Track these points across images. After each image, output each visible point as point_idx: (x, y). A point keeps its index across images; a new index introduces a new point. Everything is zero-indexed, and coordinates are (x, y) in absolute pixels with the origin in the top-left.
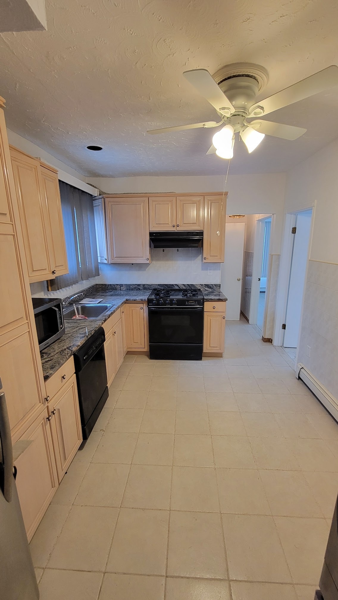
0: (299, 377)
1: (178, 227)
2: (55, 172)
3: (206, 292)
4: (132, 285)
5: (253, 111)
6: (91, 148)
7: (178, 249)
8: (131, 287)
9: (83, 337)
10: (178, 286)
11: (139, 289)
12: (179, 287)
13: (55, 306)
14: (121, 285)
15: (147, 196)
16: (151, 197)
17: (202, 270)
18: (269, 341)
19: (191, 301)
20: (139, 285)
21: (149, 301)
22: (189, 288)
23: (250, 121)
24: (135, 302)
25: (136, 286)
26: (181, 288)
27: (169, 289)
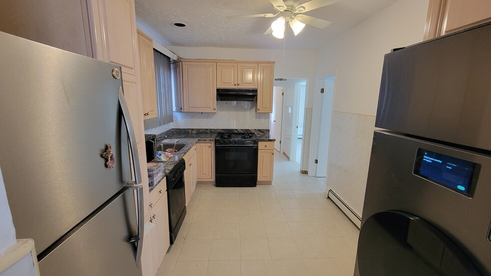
0: (328, 197)
1: (239, 86)
2: (151, 40)
3: (259, 135)
5: (298, 9)
6: (177, 25)
8: (201, 131)
9: (172, 164)
11: (207, 132)
12: (238, 132)
13: (152, 140)
14: (193, 130)
15: (216, 62)
16: (218, 63)
17: (256, 118)
18: (305, 172)
19: (248, 141)
20: (207, 130)
21: (216, 141)
22: (246, 132)
23: (295, 15)
24: (205, 142)
25: (204, 130)
26: (240, 132)
27: (230, 133)
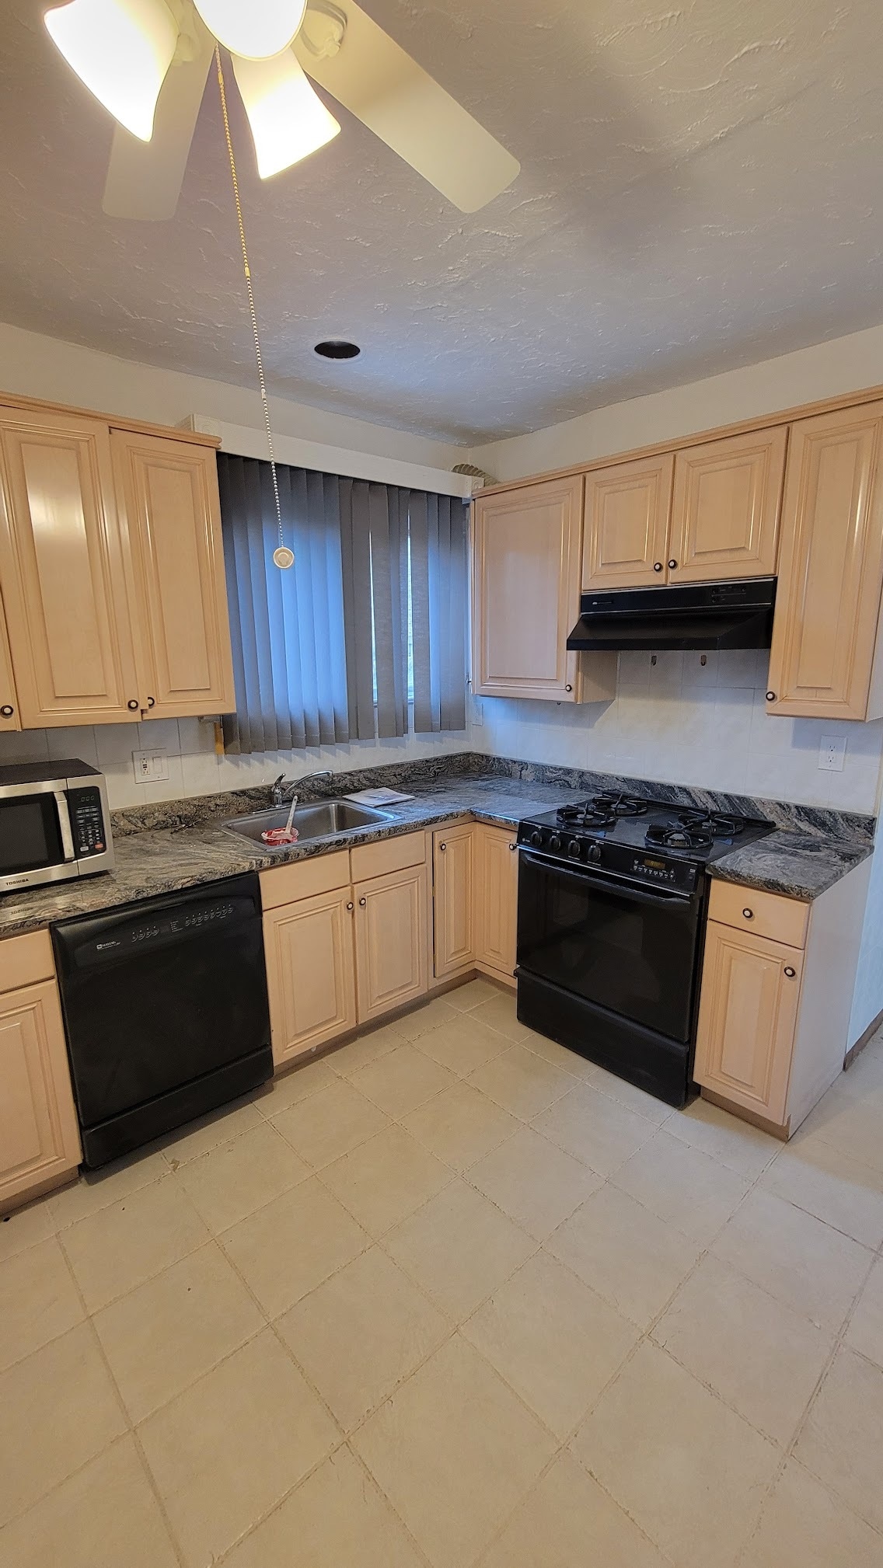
1: (675, 570)
4: (551, 770)
6: (325, 349)
7: (704, 657)
8: (548, 774)
10: (688, 793)
11: (569, 784)
12: (694, 801)
14: (523, 765)
15: (582, 471)
16: (591, 473)
17: (793, 746)
19: (652, 863)
20: (568, 772)
22: (728, 810)
24: (489, 821)
25: (561, 772)
26: (700, 804)
27: (650, 801)
